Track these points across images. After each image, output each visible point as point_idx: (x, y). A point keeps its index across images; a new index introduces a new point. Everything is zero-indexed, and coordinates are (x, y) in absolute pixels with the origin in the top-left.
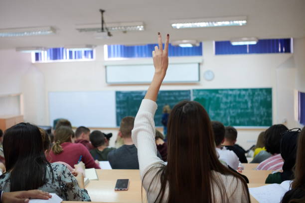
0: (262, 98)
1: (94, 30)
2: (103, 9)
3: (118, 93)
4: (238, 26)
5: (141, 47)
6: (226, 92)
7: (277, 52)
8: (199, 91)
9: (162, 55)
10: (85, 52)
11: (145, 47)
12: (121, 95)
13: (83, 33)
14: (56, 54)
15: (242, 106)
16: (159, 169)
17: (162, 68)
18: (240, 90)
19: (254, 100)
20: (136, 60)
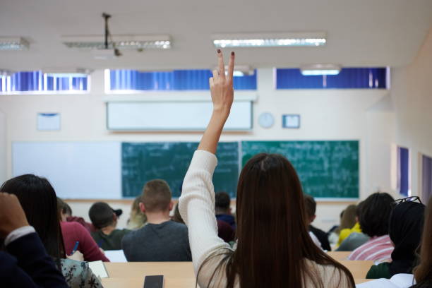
0: (345, 156)
1: (91, 45)
2: (108, 12)
3: (125, 146)
4: (313, 47)
5: (164, 74)
6: (291, 146)
7: (367, 86)
8: (251, 143)
9: (224, 83)
10: (74, 79)
11: (170, 74)
12: (130, 149)
13: (74, 49)
14: (26, 81)
15: (316, 167)
16: (223, 257)
17: (224, 103)
18: (312, 143)
19: (333, 158)
20: (154, 94)
